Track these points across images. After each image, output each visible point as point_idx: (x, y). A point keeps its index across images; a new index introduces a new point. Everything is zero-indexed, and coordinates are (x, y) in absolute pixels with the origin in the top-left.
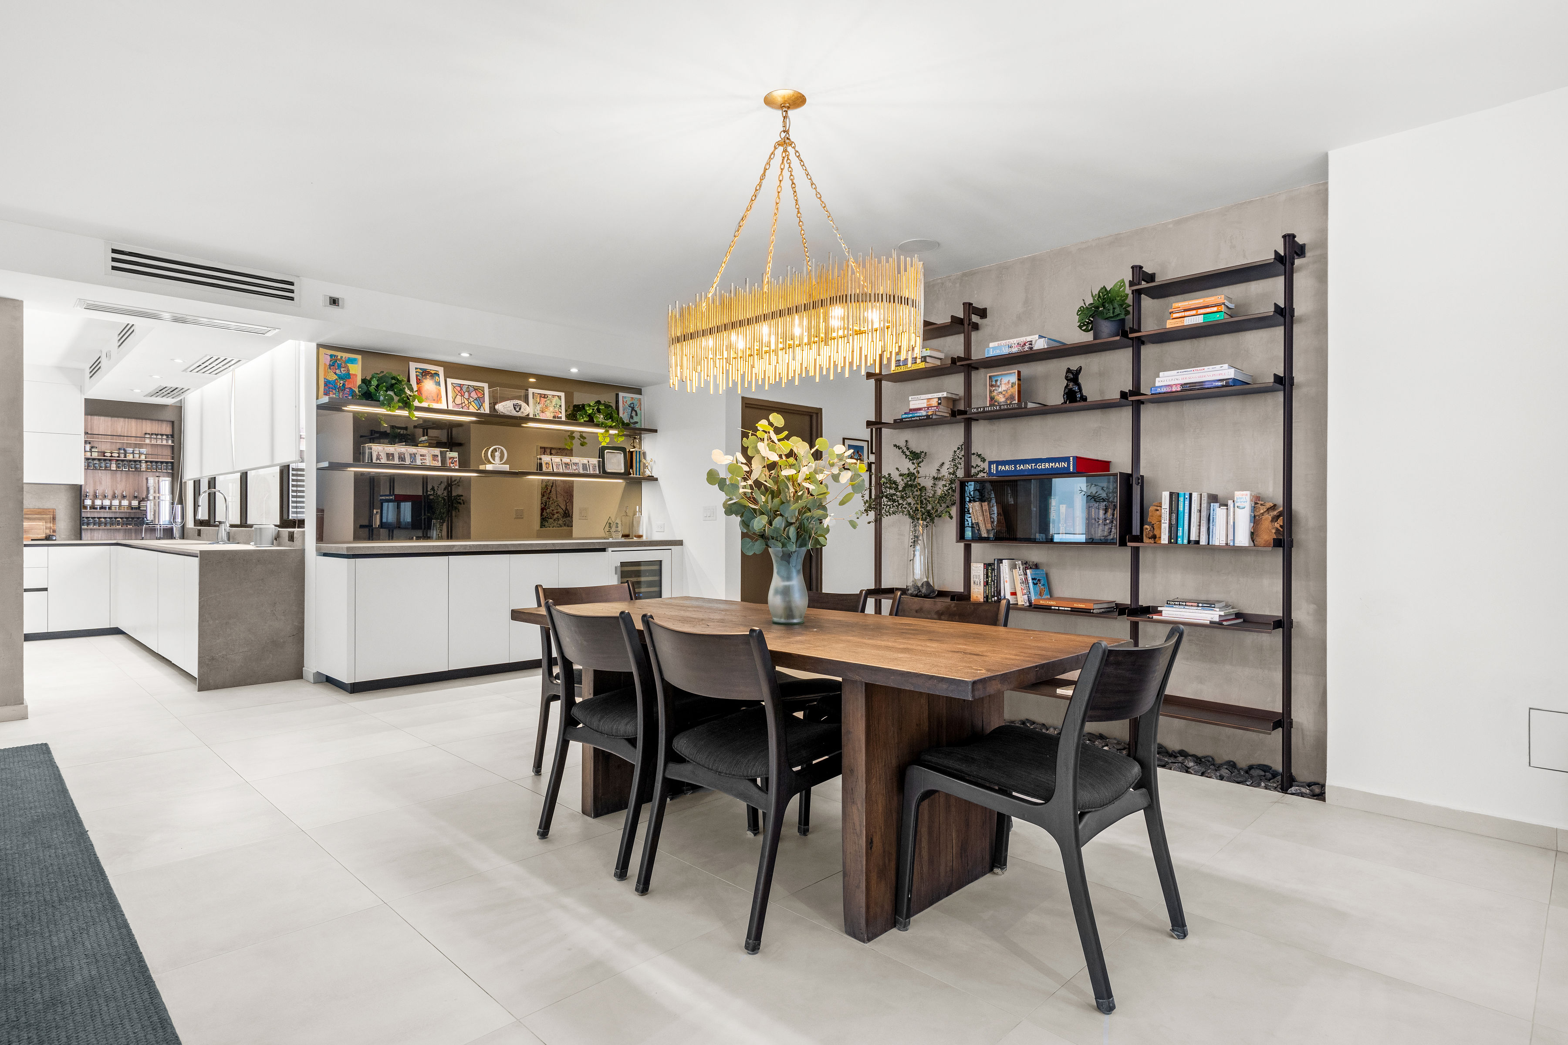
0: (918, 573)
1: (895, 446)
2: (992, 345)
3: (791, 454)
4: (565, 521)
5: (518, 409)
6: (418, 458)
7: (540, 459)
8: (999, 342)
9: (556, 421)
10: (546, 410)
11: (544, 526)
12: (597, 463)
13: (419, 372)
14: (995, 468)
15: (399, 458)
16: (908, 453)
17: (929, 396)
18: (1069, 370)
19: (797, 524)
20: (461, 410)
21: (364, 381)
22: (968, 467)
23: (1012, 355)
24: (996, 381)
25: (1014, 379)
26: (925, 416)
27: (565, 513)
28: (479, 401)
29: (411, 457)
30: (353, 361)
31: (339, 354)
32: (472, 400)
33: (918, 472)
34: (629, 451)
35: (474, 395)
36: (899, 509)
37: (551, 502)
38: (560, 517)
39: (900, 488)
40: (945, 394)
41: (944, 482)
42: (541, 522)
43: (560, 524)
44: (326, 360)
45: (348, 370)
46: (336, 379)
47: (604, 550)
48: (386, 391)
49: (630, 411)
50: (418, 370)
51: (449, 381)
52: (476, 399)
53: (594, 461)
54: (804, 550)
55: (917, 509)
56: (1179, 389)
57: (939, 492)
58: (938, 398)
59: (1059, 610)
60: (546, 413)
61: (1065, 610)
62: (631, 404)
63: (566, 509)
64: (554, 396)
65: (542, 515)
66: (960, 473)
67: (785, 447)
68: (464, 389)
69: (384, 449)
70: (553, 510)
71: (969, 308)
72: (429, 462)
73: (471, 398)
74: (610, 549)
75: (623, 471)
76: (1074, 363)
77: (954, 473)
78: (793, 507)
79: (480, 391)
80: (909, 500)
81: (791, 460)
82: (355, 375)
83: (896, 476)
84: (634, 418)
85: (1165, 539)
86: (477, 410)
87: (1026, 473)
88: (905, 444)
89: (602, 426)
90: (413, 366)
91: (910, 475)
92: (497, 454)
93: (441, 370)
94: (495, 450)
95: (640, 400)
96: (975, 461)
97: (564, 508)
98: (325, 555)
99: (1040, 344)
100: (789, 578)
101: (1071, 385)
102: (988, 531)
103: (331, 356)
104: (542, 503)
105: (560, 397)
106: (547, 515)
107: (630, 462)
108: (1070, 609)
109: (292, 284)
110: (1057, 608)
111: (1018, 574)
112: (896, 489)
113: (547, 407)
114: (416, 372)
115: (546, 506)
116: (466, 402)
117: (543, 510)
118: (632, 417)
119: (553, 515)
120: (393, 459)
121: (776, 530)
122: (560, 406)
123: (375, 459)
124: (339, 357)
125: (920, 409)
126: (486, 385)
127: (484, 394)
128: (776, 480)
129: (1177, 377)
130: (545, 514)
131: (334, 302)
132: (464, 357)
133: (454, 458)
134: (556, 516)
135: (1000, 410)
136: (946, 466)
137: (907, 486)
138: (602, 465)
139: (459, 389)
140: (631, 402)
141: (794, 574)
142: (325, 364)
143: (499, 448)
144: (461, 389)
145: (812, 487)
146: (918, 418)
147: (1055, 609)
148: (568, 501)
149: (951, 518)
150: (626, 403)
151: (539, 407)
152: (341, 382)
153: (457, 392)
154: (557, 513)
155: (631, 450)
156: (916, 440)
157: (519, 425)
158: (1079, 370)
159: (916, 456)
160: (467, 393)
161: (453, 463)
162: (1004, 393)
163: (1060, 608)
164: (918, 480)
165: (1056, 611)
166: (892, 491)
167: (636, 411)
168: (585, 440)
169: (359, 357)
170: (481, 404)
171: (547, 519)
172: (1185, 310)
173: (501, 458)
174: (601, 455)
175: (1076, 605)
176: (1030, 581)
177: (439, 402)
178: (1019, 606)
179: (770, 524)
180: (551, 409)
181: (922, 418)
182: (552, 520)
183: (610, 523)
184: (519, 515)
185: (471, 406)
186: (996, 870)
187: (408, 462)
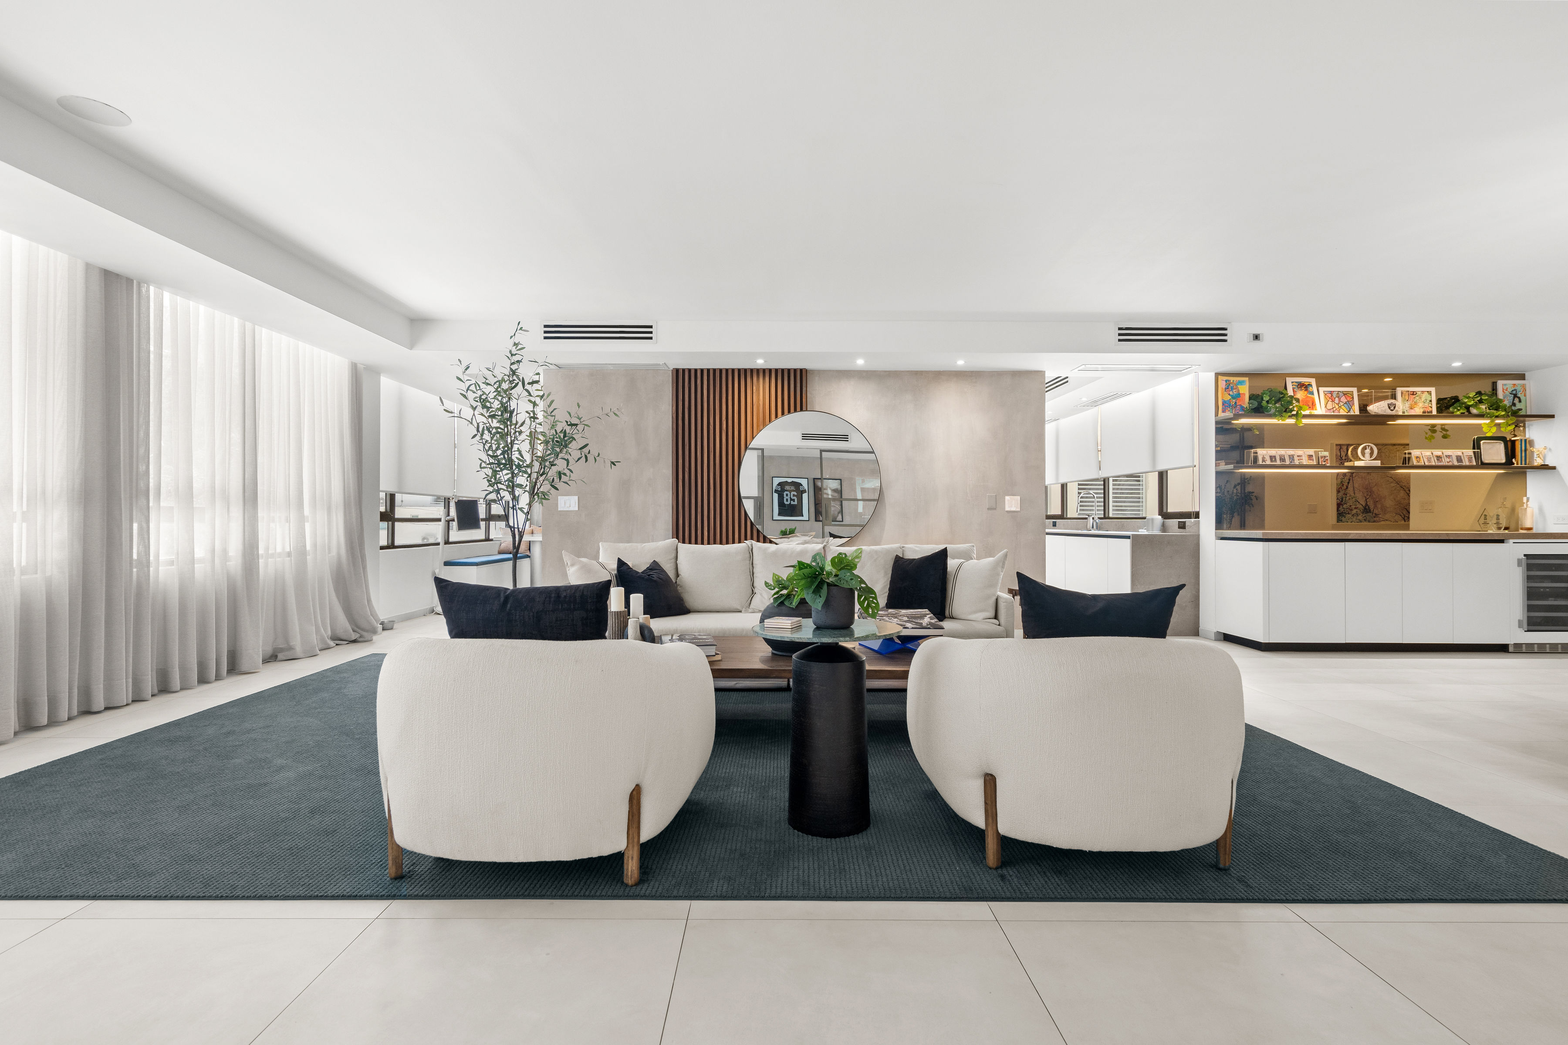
4: (1365, 516)
5: (1392, 408)
6: (1296, 458)
7: (1410, 454)
9: (1426, 415)
10: (1415, 406)
11: (1341, 521)
12: (1472, 454)
13: (1295, 385)
15: (1280, 460)
20: (1333, 414)
21: (1252, 397)
27: (1365, 508)
28: (1349, 405)
29: (1290, 459)
30: (1241, 383)
31: (1232, 379)
32: (1342, 404)
34: (1510, 440)
35: (1344, 399)
37: (1348, 498)
38: (1359, 512)
42: (1338, 517)
43: (1359, 520)
44: (1222, 384)
45: (1239, 391)
46: (1230, 399)
47: (1501, 541)
48: (1275, 404)
49: (1512, 398)
50: (1295, 384)
51: (1322, 389)
52: (1346, 403)
53: (1470, 452)
60: (1415, 409)
62: (1513, 391)
63: (1366, 504)
64: (1423, 392)
65: (1338, 510)
68: (1335, 395)
69: (1267, 452)
70: (1351, 506)
72: (1305, 461)
73: (1341, 403)
74: (1512, 541)
75: (1504, 461)
79: (1349, 395)
82: (1243, 394)
84: (1517, 406)
86: (1347, 413)
89: (1487, 417)
90: (1289, 381)
92: (1368, 451)
93: (1313, 381)
94: (1365, 448)
95: (1524, 386)
97: (1364, 505)
98: (1223, 539)
103: (1226, 381)
104: (1337, 499)
105: (1430, 393)
106: (1344, 511)
107: (1511, 450)
109: (1225, 329)
113: (1416, 403)
114: (1293, 385)
115: (1342, 501)
116: (1337, 407)
117: (1339, 505)
118: (1514, 404)
119: (1351, 510)
120: (1275, 461)
122: (1431, 401)
123: (1261, 461)
124: (1232, 381)
126: (1355, 390)
127: (1353, 398)
130: (1341, 508)
131: (1256, 337)
132: (1347, 366)
133: (1325, 457)
134: (1354, 511)
138: (1478, 456)
139: (1330, 395)
140: (1513, 389)
142: (1222, 388)
143: (1369, 446)
144: (1332, 396)
148: (1368, 497)
150: (1506, 390)
151: (1407, 405)
152: (1234, 401)
153: (1328, 398)
154: (1356, 508)
155: (1513, 439)
157: (1384, 424)
160: (1337, 399)
161: (1324, 462)
167: (1519, 398)
168: (1448, 433)
169: (1246, 379)
170: (1350, 407)
171: (1345, 515)
173: (1372, 454)
174: (1476, 445)
177: (1314, 409)
180: (1421, 405)
182: (1350, 516)
183: (1486, 515)
184: (1313, 510)
185: (1341, 410)
187: (1288, 462)
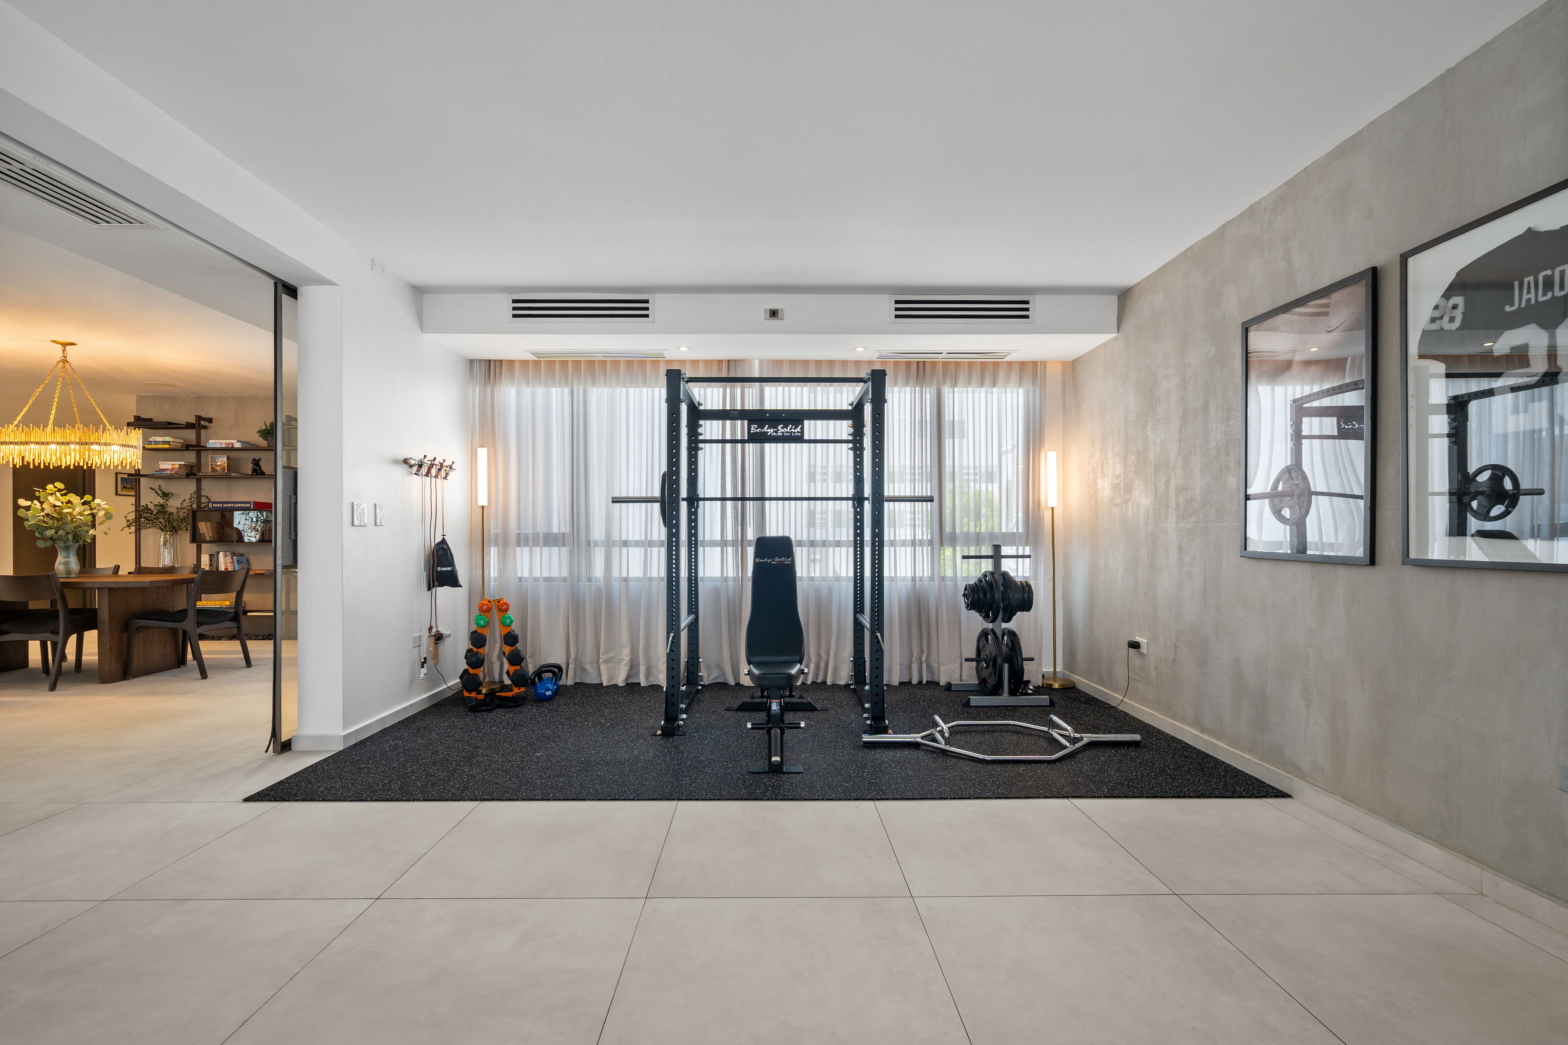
0: (166, 560)
1: (150, 488)
2: (210, 441)
3: (69, 502)
8: (217, 440)
16: (160, 493)
17: (173, 463)
18: (254, 460)
19: (73, 533)
22: (199, 503)
23: (223, 448)
24: (215, 459)
25: (225, 459)
26: (171, 474)
33: (167, 504)
36: (154, 525)
39: (154, 513)
40: (183, 463)
41: (184, 511)
54: (77, 544)
55: (166, 526)
57: (181, 516)
58: (179, 464)
66: (195, 506)
67: (65, 499)
71: (199, 418)
76: (257, 455)
77: (191, 506)
78: (70, 526)
80: (161, 520)
81: (69, 505)
83: (151, 507)
88: (158, 487)
91: (162, 505)
96: (203, 500)
99: (238, 445)
100: (68, 557)
101: (255, 466)
102: (210, 537)
111: (229, 559)
112: (151, 514)
121: (60, 536)
125: (167, 469)
128: (60, 513)
135: (219, 475)
136: (186, 502)
137: (159, 512)
141: (71, 555)
145: (81, 518)
146: (166, 475)
149: (187, 530)
156: (167, 487)
158: (259, 460)
159: (165, 495)
162: (220, 466)
164: (168, 509)
166: (149, 515)
175: (257, 572)
176: (236, 562)
179: (56, 533)
181: (169, 474)
186: (181, 666)
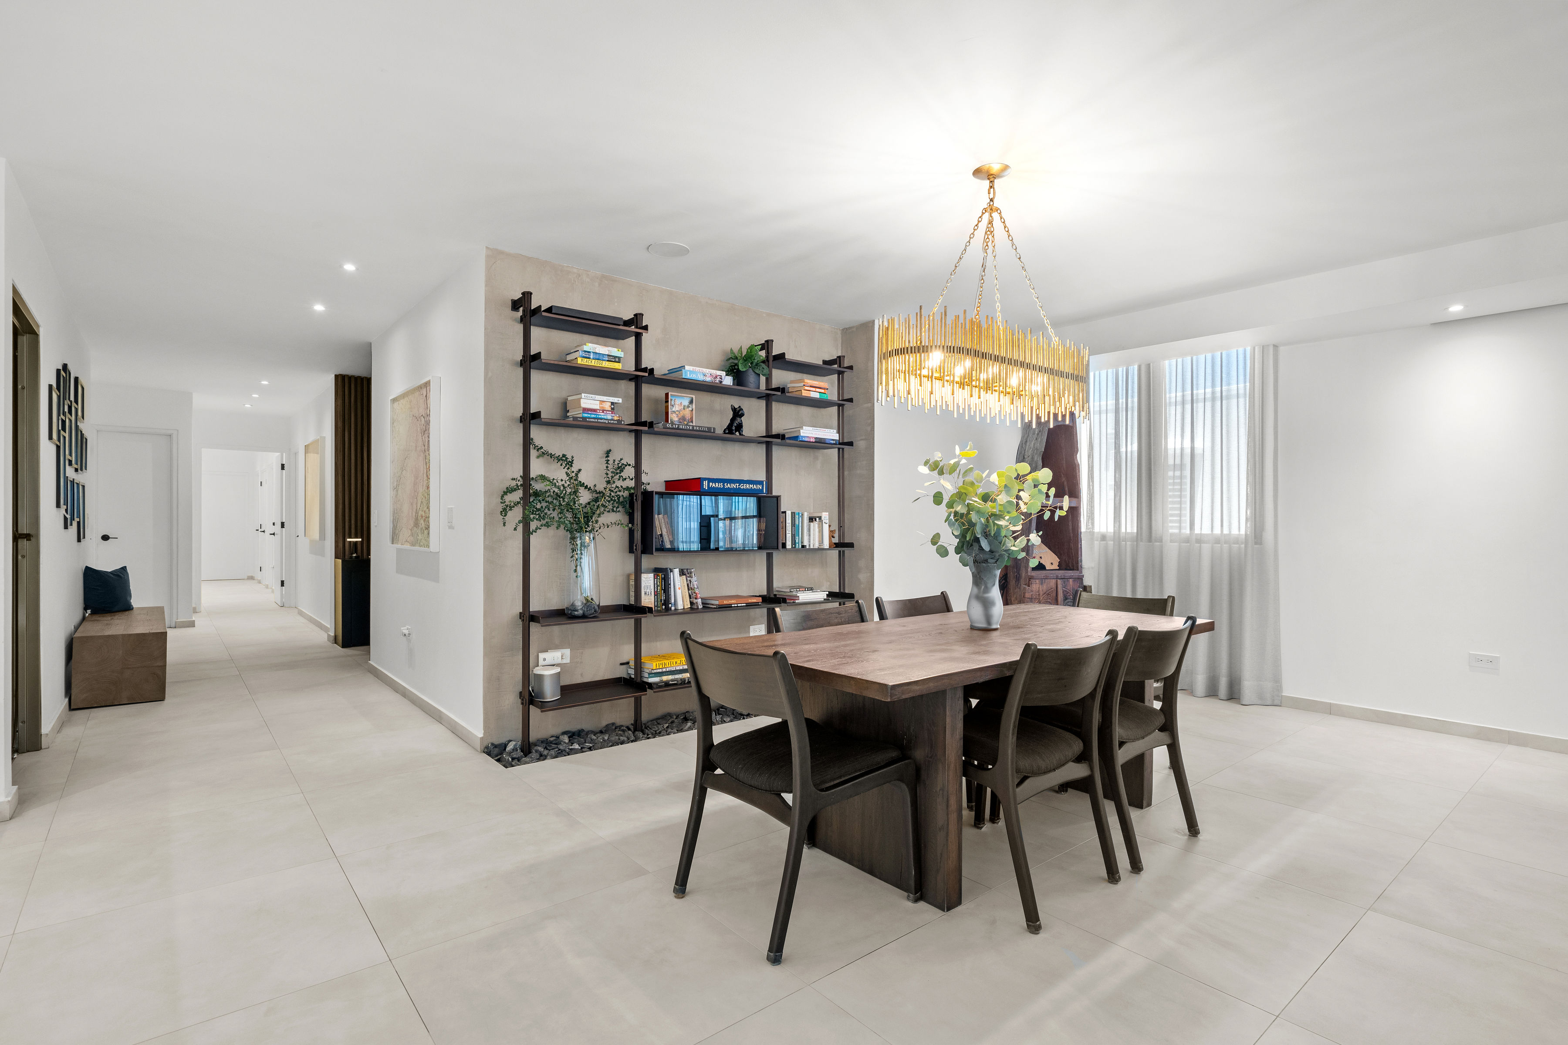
2: (687, 368)
8: (694, 368)
14: (707, 485)
18: (734, 410)
23: (705, 383)
26: (615, 420)
56: (814, 441)
58: (611, 403)
59: (737, 606)
61: (742, 606)
71: (641, 320)
85: (789, 545)
87: (732, 492)
101: (739, 420)
108: (745, 605)
110: (736, 605)
129: (812, 432)
135: (693, 430)
146: (607, 422)
147: (735, 607)
162: (677, 413)
163: (738, 605)
165: (735, 608)
172: (811, 387)
175: (750, 601)
178: (680, 611)
181: (612, 422)
